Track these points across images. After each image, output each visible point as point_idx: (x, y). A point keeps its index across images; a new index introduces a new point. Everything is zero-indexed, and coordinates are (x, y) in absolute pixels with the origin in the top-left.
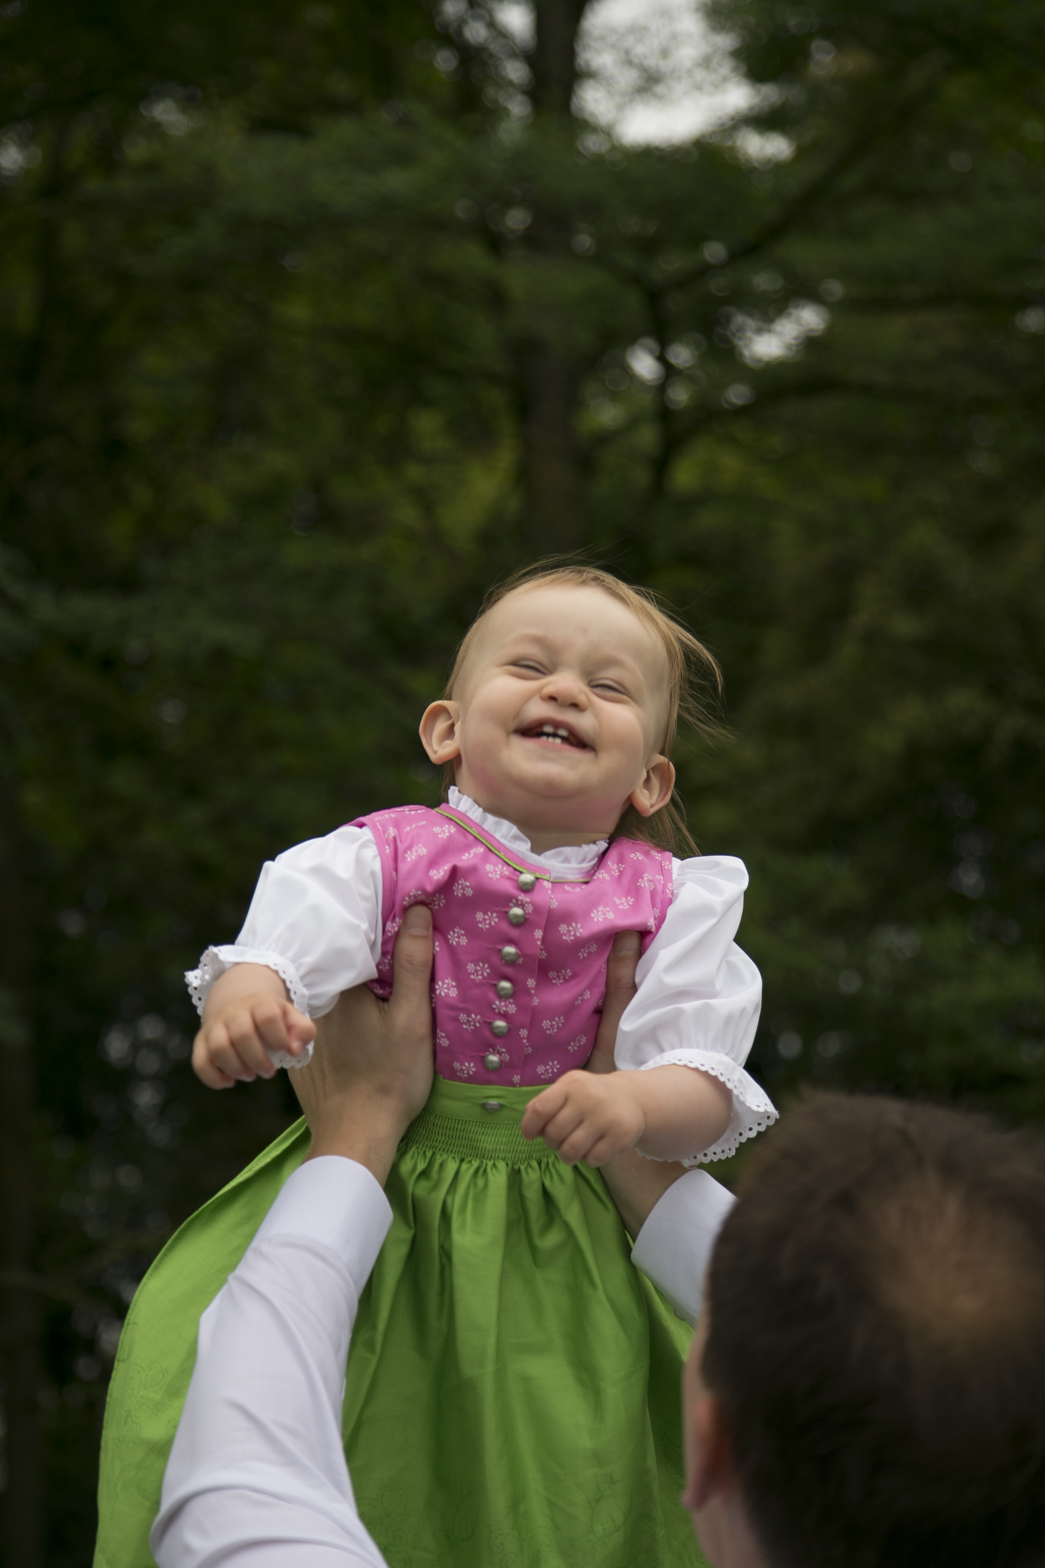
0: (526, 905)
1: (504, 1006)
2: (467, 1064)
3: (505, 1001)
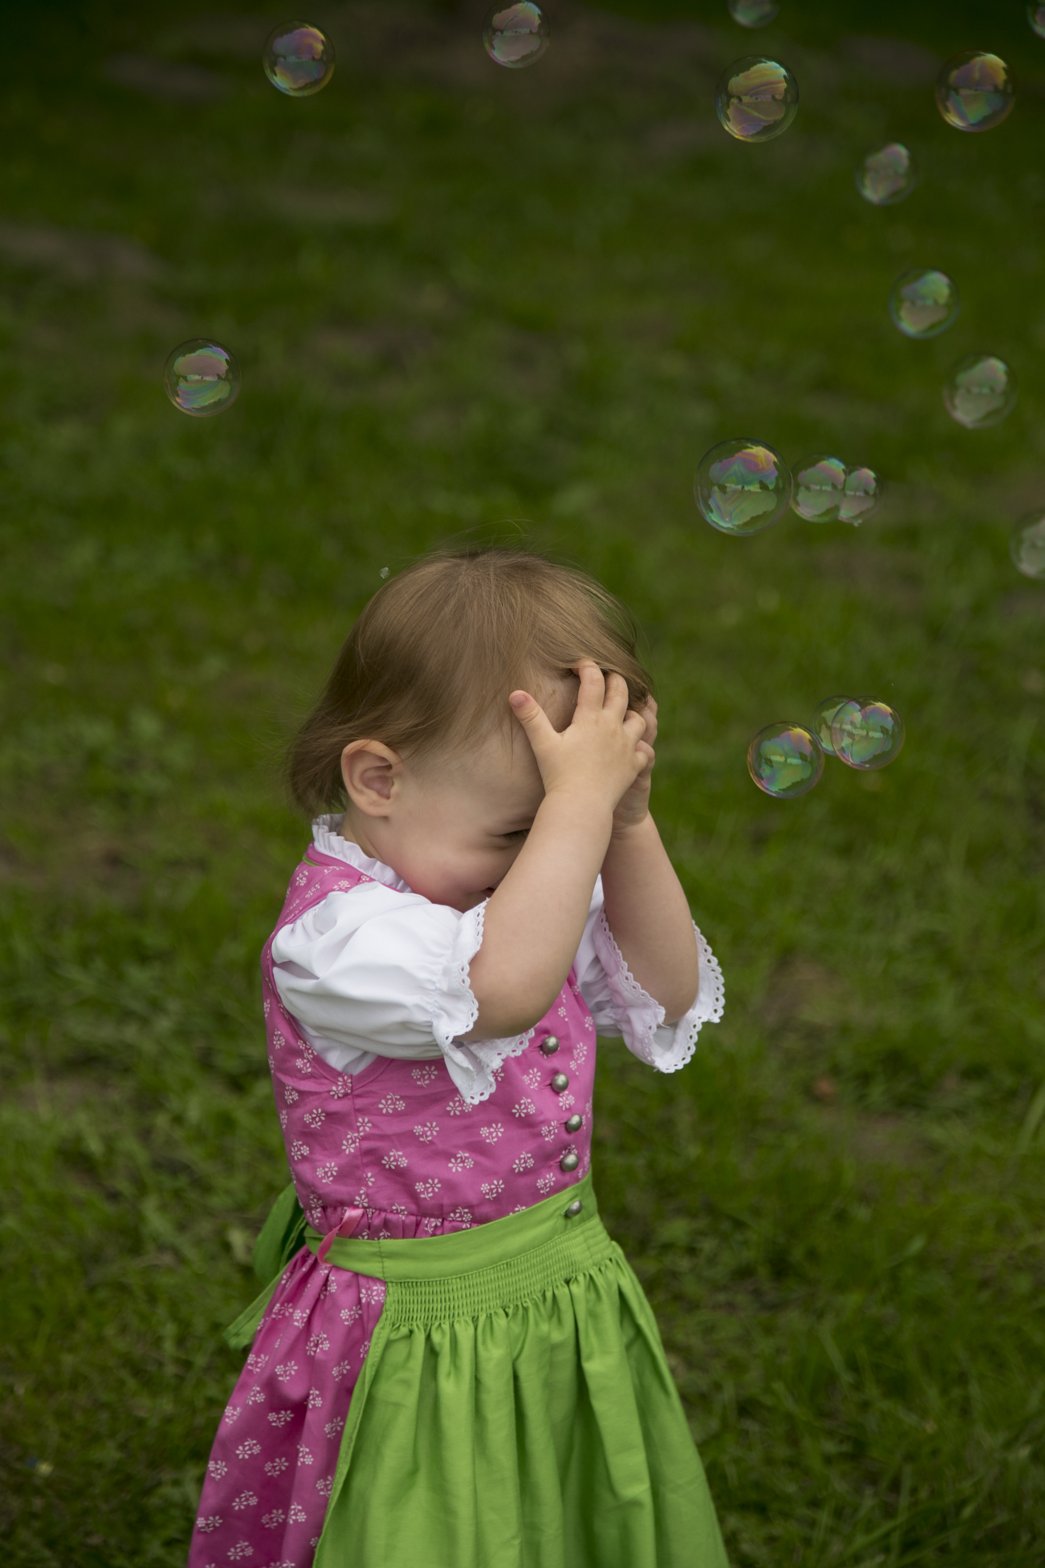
1: (566, 1100)
2: (548, 1176)
3: (565, 1096)
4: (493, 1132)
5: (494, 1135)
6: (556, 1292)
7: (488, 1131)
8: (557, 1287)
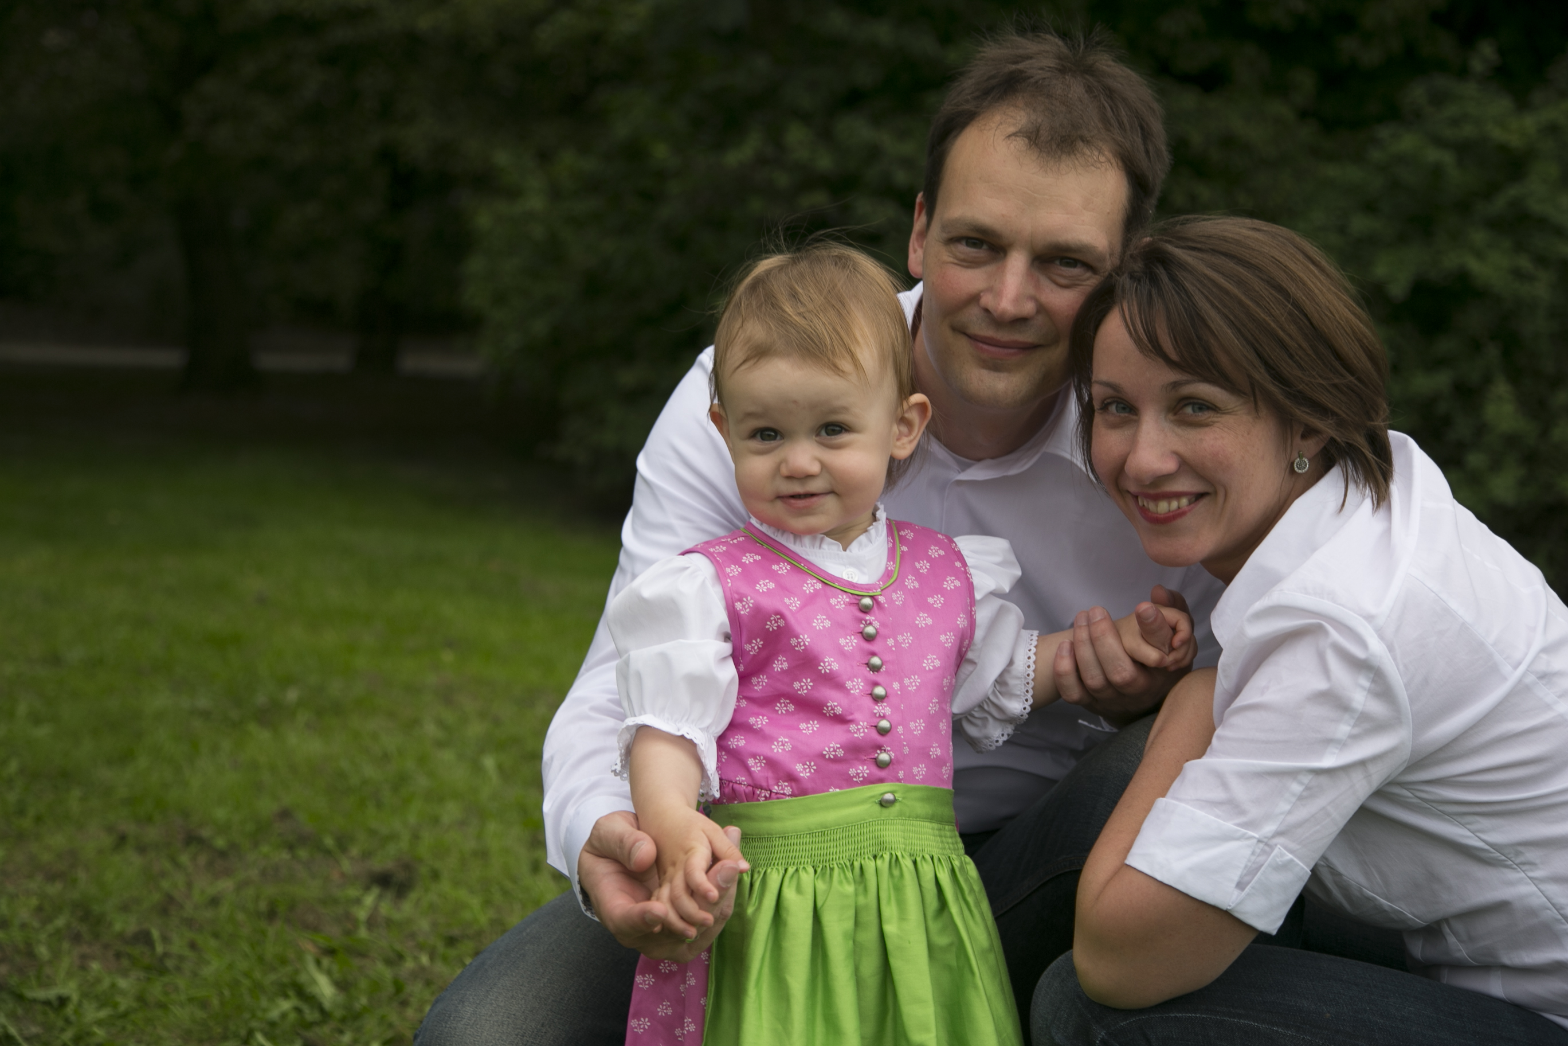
0: (874, 623)
1: (882, 709)
2: (860, 768)
3: (881, 705)
5: (810, 729)
6: (863, 862)
8: (864, 858)
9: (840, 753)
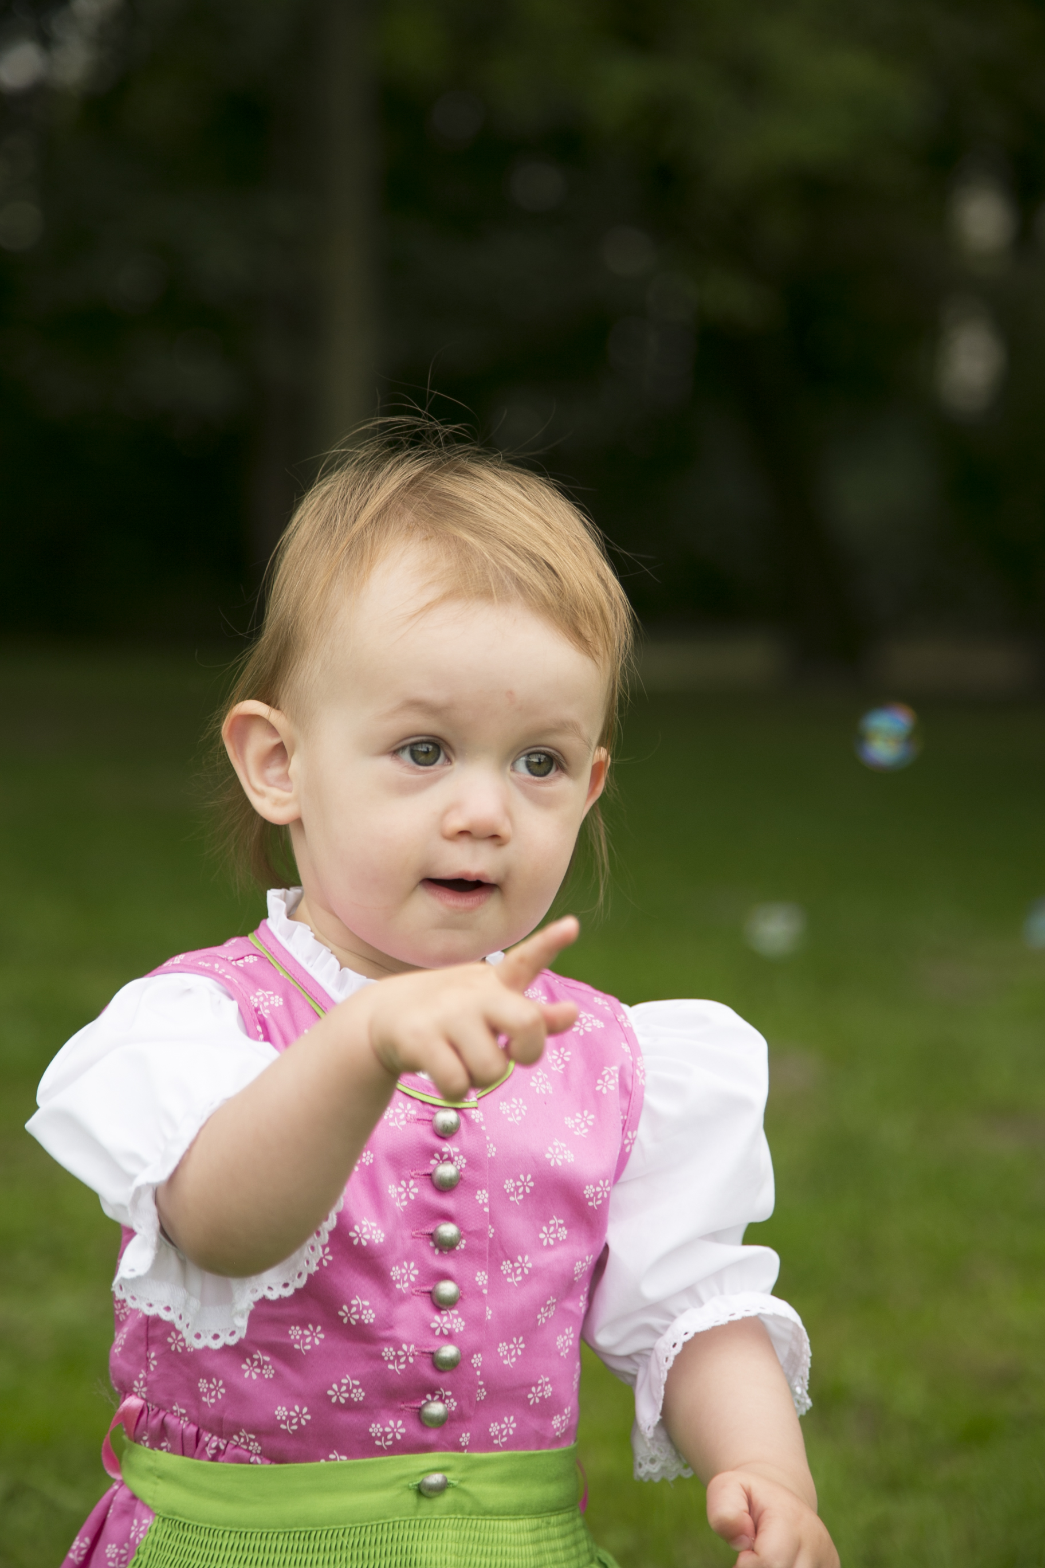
0: (456, 1158)
1: (447, 1322)
2: (392, 1423)
3: (448, 1315)
4: (307, 1336)
5: (308, 1340)
7: (300, 1332)
9: (359, 1395)
